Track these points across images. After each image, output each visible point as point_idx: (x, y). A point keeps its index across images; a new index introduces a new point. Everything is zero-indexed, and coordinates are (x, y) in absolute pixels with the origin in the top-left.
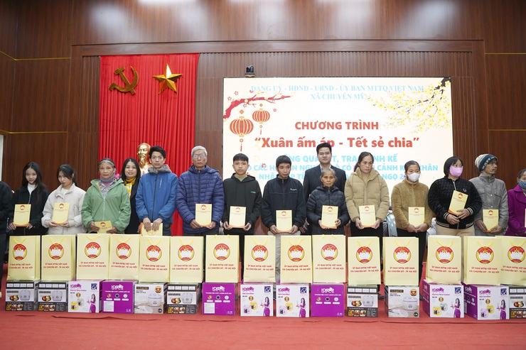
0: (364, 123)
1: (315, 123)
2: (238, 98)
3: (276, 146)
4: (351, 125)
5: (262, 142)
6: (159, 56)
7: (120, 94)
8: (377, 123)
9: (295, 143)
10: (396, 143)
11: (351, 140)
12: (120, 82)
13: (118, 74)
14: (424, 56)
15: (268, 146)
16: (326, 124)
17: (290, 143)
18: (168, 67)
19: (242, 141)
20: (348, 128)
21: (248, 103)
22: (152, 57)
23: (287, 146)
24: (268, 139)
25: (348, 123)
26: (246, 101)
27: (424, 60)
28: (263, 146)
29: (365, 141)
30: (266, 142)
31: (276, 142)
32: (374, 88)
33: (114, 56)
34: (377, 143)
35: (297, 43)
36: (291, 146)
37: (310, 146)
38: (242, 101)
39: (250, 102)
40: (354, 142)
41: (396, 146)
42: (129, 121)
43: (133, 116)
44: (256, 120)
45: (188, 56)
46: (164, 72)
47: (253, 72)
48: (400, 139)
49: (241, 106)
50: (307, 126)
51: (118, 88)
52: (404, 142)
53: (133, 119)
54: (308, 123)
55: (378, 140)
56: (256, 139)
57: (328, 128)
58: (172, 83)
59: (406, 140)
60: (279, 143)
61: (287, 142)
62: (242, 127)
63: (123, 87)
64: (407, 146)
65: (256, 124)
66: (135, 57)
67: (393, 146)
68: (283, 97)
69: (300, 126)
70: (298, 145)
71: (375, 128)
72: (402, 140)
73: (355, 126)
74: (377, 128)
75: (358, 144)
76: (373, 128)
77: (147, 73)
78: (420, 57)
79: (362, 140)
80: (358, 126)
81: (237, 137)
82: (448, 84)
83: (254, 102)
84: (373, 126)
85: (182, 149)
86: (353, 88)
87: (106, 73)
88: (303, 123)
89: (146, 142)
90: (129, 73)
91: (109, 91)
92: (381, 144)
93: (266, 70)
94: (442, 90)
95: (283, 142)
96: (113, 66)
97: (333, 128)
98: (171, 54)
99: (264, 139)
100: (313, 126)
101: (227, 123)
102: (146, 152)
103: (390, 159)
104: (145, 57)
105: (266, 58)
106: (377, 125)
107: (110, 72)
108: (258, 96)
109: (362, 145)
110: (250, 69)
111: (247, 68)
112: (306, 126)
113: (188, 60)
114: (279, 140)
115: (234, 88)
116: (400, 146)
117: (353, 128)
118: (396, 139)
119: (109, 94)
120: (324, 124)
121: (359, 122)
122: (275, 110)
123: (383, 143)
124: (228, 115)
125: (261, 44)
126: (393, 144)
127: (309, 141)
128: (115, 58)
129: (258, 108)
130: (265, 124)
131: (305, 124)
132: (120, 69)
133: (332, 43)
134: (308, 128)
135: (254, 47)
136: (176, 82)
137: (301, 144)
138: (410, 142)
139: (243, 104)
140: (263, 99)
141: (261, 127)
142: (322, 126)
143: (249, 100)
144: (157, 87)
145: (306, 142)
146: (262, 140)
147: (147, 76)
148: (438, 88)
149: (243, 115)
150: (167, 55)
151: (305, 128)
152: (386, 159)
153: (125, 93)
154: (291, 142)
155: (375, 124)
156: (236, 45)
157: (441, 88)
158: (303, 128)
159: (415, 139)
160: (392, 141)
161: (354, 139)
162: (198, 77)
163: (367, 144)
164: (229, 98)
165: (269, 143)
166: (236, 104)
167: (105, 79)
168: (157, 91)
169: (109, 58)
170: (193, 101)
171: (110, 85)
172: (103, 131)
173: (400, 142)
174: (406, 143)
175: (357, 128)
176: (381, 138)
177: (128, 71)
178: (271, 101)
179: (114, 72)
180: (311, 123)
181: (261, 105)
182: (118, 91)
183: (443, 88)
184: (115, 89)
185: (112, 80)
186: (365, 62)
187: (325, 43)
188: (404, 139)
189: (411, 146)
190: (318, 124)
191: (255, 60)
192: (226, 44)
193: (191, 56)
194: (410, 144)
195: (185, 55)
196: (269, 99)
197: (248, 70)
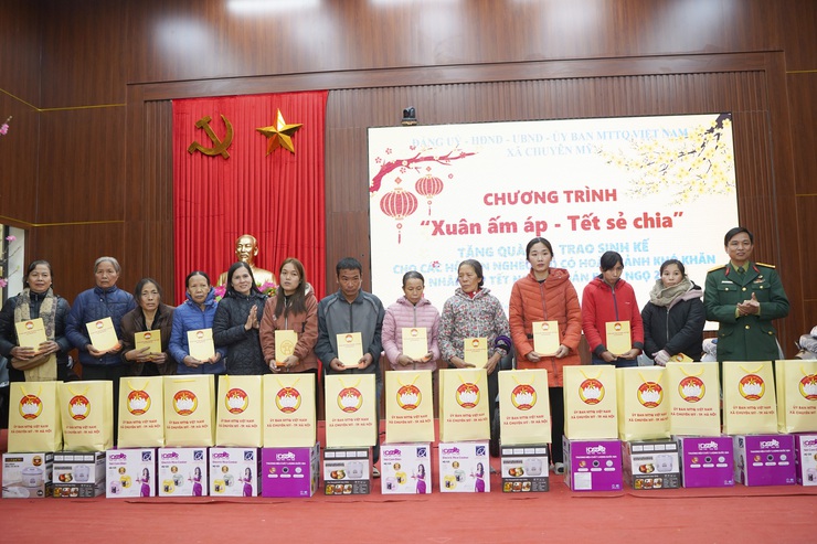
0: (594, 192)
1: (516, 195)
2: (392, 159)
3: (454, 232)
4: (573, 196)
5: (432, 227)
6: (264, 98)
7: (205, 158)
8: (614, 191)
9: (485, 227)
10: (647, 221)
11: (573, 219)
12: (205, 140)
13: (202, 128)
14: (687, 82)
15: (442, 233)
16: (533, 195)
17: (476, 228)
18: (279, 113)
19: (399, 226)
20: (569, 201)
21: (407, 166)
22: (254, 98)
23: (472, 232)
24: (442, 222)
25: (568, 193)
26: (405, 163)
27: (687, 87)
28: (434, 234)
29: (596, 220)
30: (438, 228)
31: (455, 226)
32: (608, 135)
33: (194, 99)
34: (615, 223)
35: (482, 69)
36: (479, 232)
37: (508, 231)
38: (399, 163)
39: (411, 165)
40: (579, 222)
41: (646, 226)
42: (221, 200)
43: (227, 193)
44: (421, 192)
45: (311, 95)
46: (273, 122)
47: (414, 116)
48: (652, 215)
49: (396, 172)
50: (503, 199)
51: (202, 149)
52: (658, 220)
53: (227, 198)
54: (503, 194)
55: (617, 217)
56: (422, 224)
57: (536, 202)
58: (287, 138)
59: (661, 217)
60: (458, 228)
61: (472, 225)
62: (399, 204)
63: (210, 147)
64: (665, 226)
65: (422, 199)
66: (227, 100)
67: (641, 227)
68: (463, 155)
69: (491, 199)
70: (490, 231)
71: (611, 198)
72: (655, 217)
73: (579, 196)
74: (615, 199)
75: (585, 226)
76: (607, 200)
77: (247, 125)
78: (680, 83)
79: (591, 219)
80: (585, 197)
81: (392, 221)
82: (727, 123)
83: (418, 164)
84: (608, 195)
85: (306, 242)
86: (574, 137)
87: (182, 127)
88: (496, 195)
89: (249, 233)
90: (219, 125)
91: (188, 155)
92: (621, 224)
93: (435, 113)
94: (718, 134)
95: (466, 226)
96: (194, 115)
97: (544, 202)
98: (284, 93)
99: (434, 222)
100: (513, 199)
101: (375, 199)
102: (249, 249)
103: (636, 247)
104: (243, 99)
105: (435, 94)
106: (614, 194)
107: (188, 123)
108: (424, 155)
109: (592, 227)
110: (409, 113)
111: (405, 111)
112: (501, 199)
113: (311, 102)
114: (458, 224)
115: (385, 143)
116: (653, 226)
117: (577, 201)
118: (645, 214)
119: (189, 160)
120: (529, 194)
121: (584, 190)
122: (451, 176)
123: (625, 222)
124: (377, 186)
125: (425, 72)
126: (641, 223)
127: (507, 224)
128: (195, 102)
129: (423, 174)
130: (435, 198)
131: (500, 196)
132: (204, 119)
133: (537, 66)
134: (504, 203)
135: (416, 77)
136: (292, 136)
137: (493, 229)
138: (669, 219)
139: (399, 168)
140: (430, 159)
141: (430, 203)
142: (527, 198)
143: (410, 161)
144: (264, 146)
145: (502, 224)
146: (431, 224)
147: (247, 129)
148: (711, 130)
149: (400, 185)
150: (277, 94)
151: (500, 202)
152: (631, 247)
153: (213, 157)
154: (478, 225)
155: (611, 192)
156: (386, 74)
157: (716, 131)
158: (497, 204)
159: (676, 214)
160: (640, 219)
161: (578, 217)
162: (327, 128)
163: (599, 224)
164: (378, 160)
165: (444, 228)
166: (388, 168)
167: (181, 135)
168: (264, 152)
169: (187, 103)
170: (321, 165)
171: (189, 145)
172: (180, 218)
173: (652, 219)
174: (662, 221)
175: (583, 201)
176: (621, 214)
177: (216, 120)
178: (444, 161)
179: (194, 124)
180: (509, 194)
181: (429, 169)
182: (202, 154)
183: (720, 130)
184: (197, 150)
185: (193, 138)
186: (592, 94)
187: (528, 66)
188: (658, 214)
189: (670, 225)
190: (519, 196)
191: (417, 98)
192: (369, 74)
193: (316, 95)
194: (668, 223)
195: (306, 94)
196: (442, 158)
197: (407, 114)
